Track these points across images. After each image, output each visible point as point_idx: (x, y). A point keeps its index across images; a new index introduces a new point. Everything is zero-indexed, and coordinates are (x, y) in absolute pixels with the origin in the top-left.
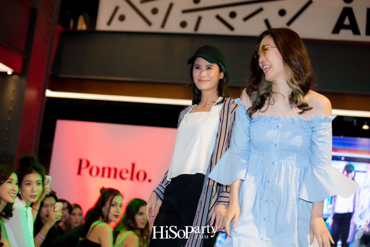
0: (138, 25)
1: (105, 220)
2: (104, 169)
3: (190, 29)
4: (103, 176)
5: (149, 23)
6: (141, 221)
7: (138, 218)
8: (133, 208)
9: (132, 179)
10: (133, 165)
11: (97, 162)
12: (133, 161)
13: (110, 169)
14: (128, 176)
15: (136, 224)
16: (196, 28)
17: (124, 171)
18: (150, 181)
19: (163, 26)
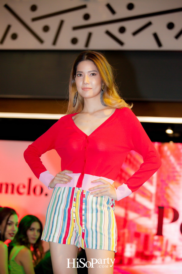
0: (30, 43)
2: (1, 185)
3: (80, 46)
4: (1, 191)
5: (41, 41)
6: (33, 237)
7: (30, 233)
8: (25, 224)
9: (29, 193)
10: (30, 180)
13: (7, 185)
14: (25, 191)
15: (27, 239)
16: (87, 44)
18: (46, 195)
19: (54, 43)
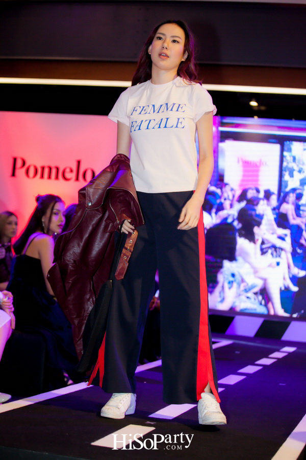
1: (46, 232)
2: (43, 168)
4: (42, 177)
10: (79, 162)
11: (35, 160)
12: (78, 158)
13: (50, 169)
17: (68, 170)
